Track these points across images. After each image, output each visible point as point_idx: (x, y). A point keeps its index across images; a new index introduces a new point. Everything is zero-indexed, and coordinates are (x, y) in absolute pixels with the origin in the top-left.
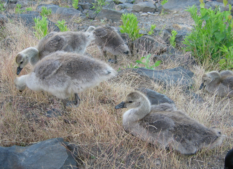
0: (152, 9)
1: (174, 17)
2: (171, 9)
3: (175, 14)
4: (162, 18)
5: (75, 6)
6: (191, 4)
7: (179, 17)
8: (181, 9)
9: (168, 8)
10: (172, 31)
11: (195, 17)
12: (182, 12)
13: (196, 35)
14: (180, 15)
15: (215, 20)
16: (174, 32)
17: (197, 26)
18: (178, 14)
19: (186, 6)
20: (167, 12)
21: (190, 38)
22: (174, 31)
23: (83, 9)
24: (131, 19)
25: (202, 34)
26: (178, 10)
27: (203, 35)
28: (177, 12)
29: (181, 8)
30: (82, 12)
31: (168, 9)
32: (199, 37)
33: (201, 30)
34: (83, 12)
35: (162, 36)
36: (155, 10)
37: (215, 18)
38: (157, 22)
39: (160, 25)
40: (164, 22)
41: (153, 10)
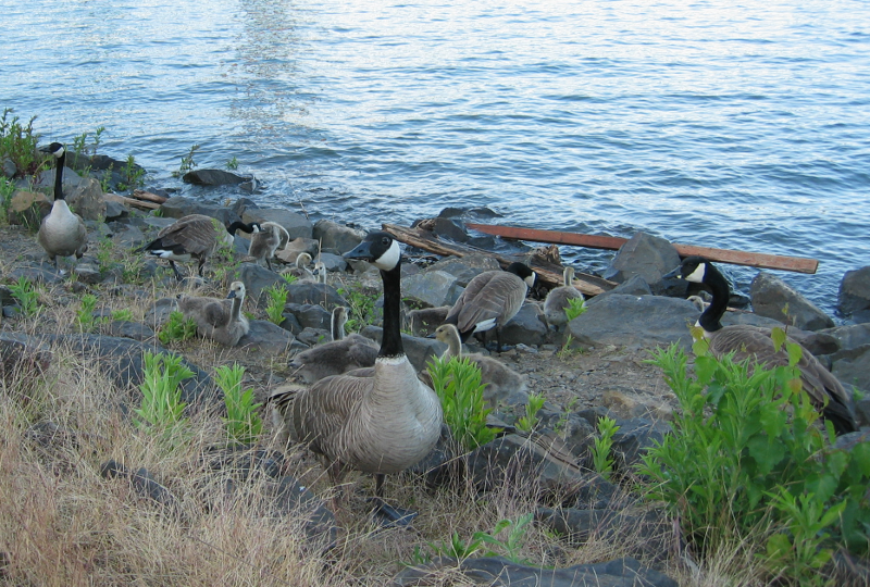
0: (533, 332)
1: (607, 364)
2: (599, 335)
3: (609, 353)
4: (568, 367)
5: (273, 314)
6: (664, 322)
7: (622, 364)
8: (631, 340)
9: (587, 334)
10: (601, 420)
11: (681, 384)
12: (634, 348)
13: (683, 446)
14: (626, 360)
15: (748, 397)
16: (608, 424)
17: (687, 416)
18: (620, 354)
19: (649, 329)
20: (582, 347)
21: (662, 454)
22: (607, 419)
23: (300, 324)
24: (462, 375)
25: (705, 444)
26: (619, 342)
27: (709, 449)
28: (617, 349)
29: (632, 334)
30: (295, 334)
31: (587, 338)
32: (696, 452)
33: (700, 431)
34: (301, 335)
35: (564, 435)
36: (544, 336)
37: (750, 388)
38: (549, 380)
39: (561, 391)
40: (572, 381)
41: (536, 335)
